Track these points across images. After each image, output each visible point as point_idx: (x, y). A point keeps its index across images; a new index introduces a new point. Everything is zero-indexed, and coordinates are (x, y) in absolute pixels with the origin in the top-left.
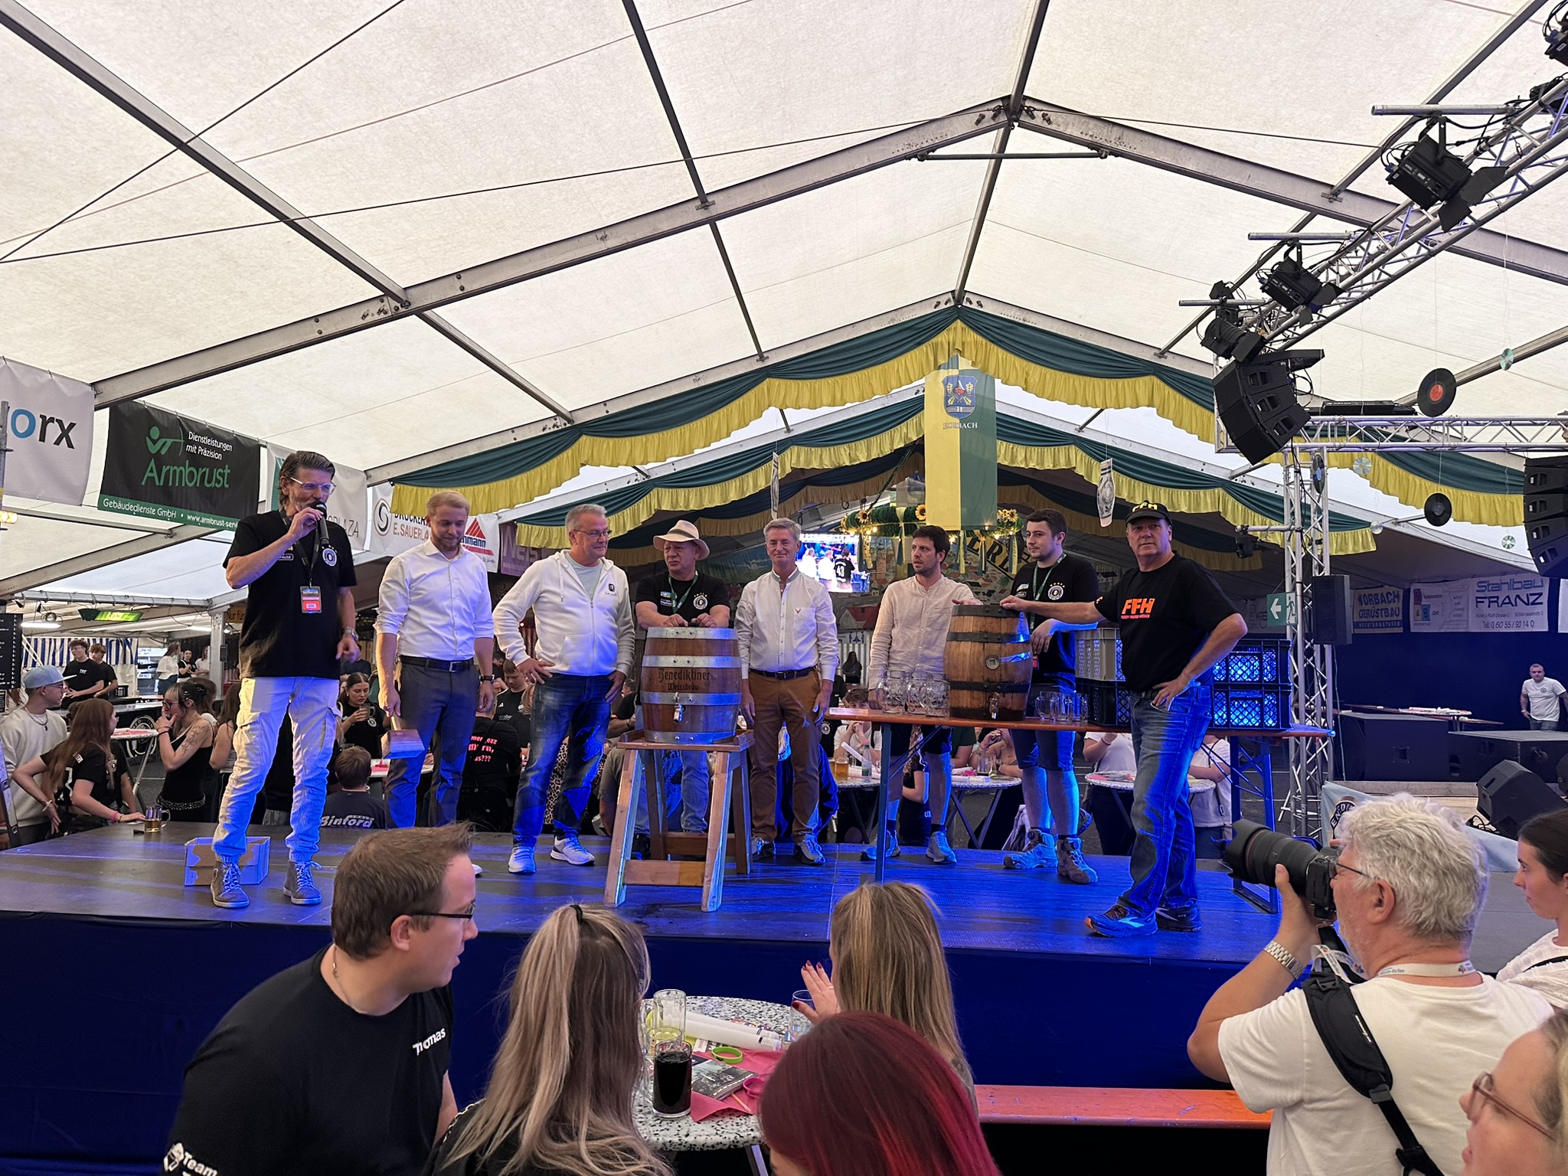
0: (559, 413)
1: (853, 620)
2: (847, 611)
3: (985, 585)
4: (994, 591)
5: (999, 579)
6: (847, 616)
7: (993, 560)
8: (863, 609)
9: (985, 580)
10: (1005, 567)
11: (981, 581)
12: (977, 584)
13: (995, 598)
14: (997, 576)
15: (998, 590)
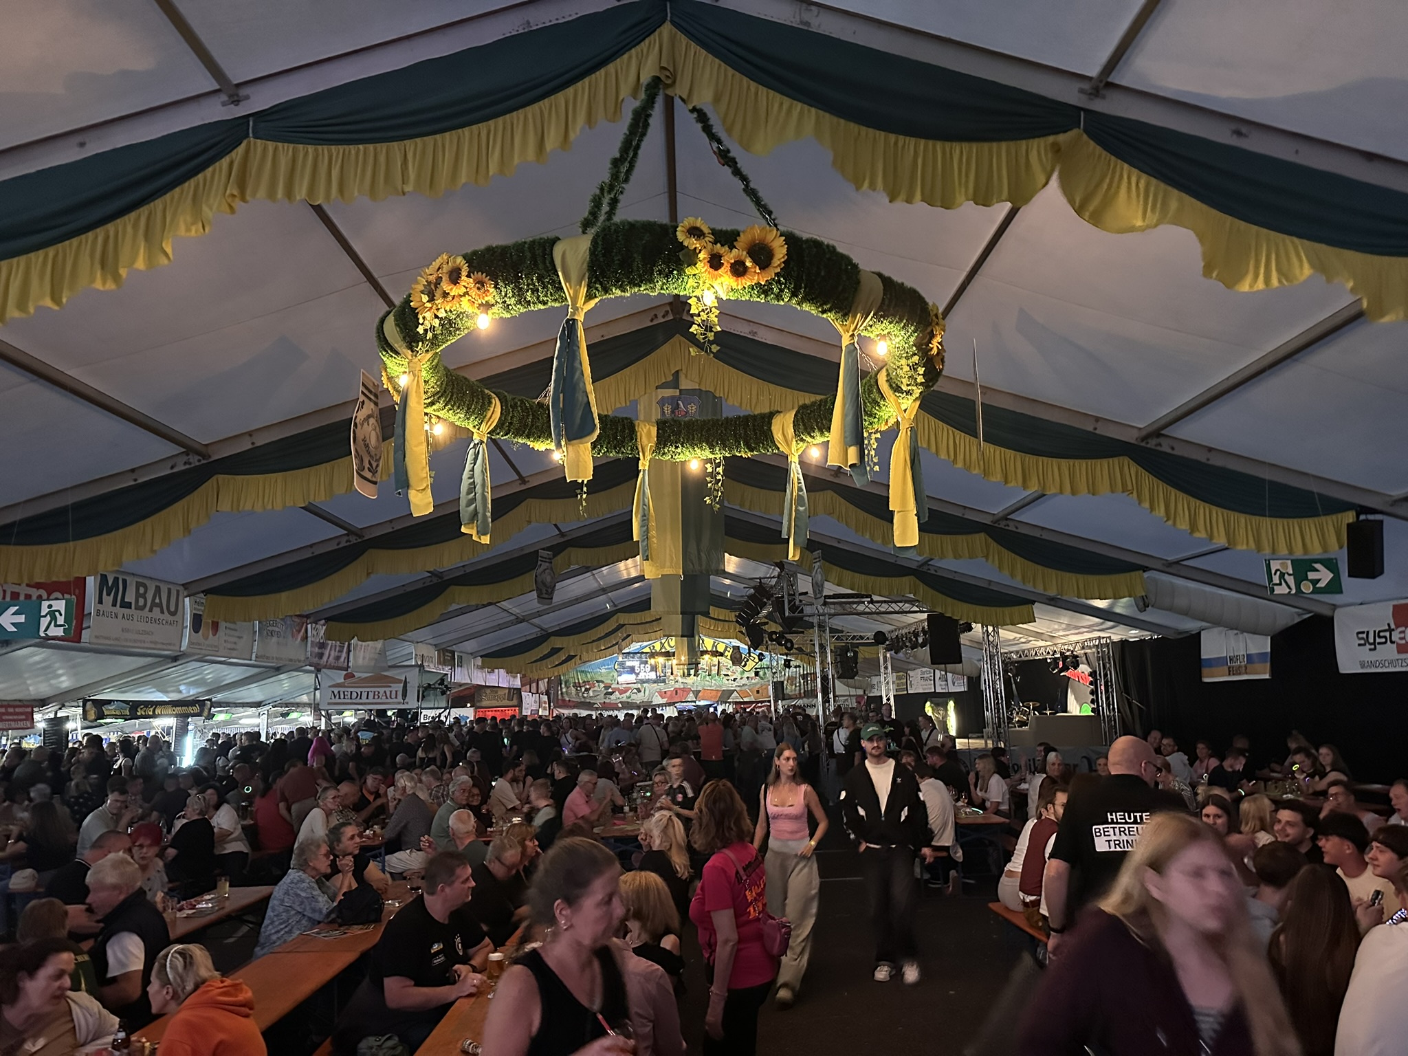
0: (542, 629)
8: (665, 692)
13: (738, 683)
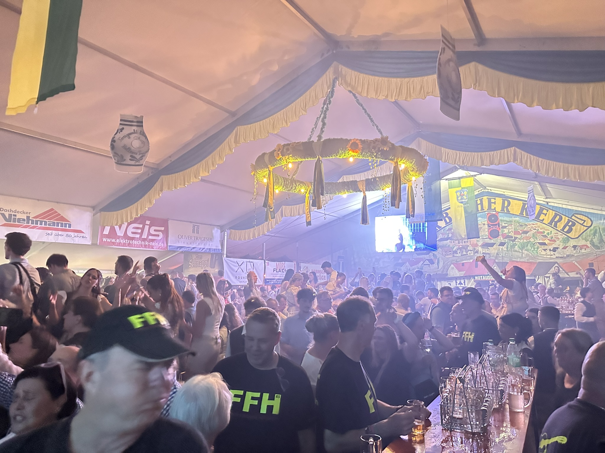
1: (457, 271)
2: (452, 266)
3: (550, 244)
4: (558, 248)
5: (561, 239)
6: (453, 268)
7: (556, 225)
8: (463, 264)
9: (550, 241)
10: (565, 230)
11: (547, 242)
12: (544, 244)
13: (559, 253)
14: (559, 237)
15: (561, 247)
